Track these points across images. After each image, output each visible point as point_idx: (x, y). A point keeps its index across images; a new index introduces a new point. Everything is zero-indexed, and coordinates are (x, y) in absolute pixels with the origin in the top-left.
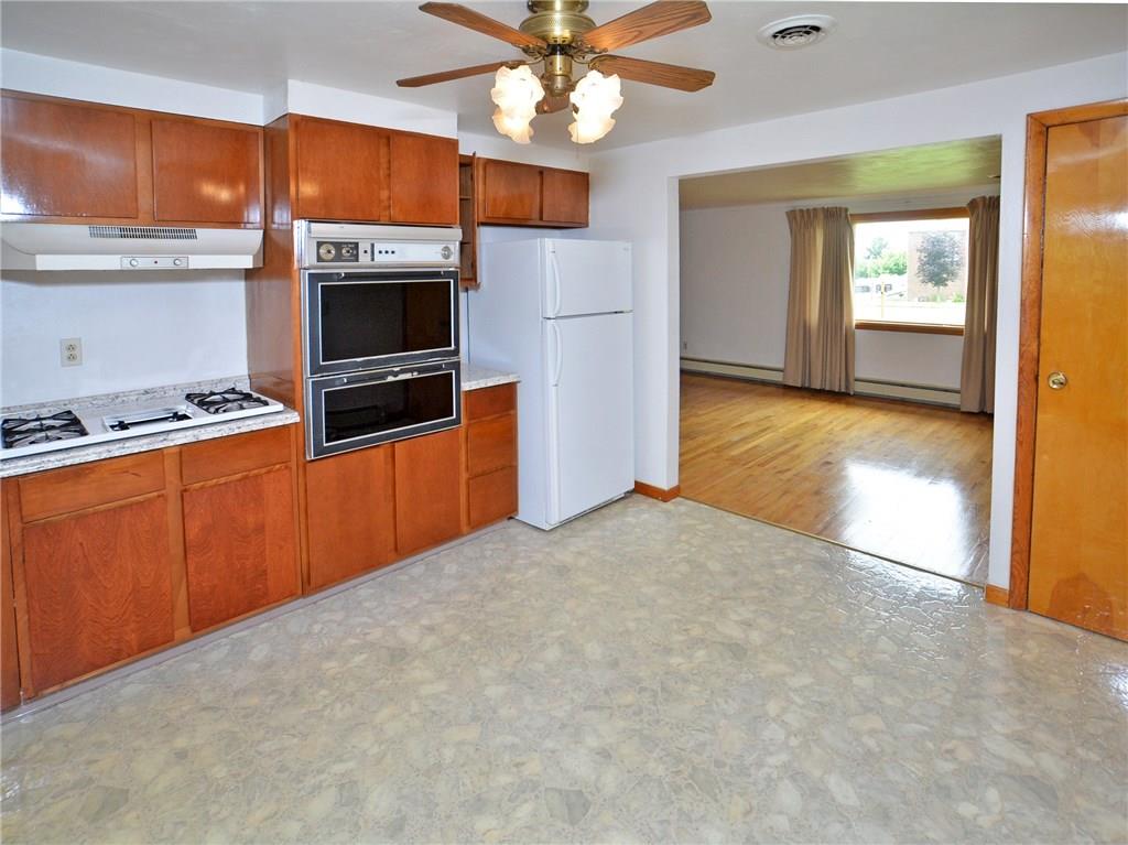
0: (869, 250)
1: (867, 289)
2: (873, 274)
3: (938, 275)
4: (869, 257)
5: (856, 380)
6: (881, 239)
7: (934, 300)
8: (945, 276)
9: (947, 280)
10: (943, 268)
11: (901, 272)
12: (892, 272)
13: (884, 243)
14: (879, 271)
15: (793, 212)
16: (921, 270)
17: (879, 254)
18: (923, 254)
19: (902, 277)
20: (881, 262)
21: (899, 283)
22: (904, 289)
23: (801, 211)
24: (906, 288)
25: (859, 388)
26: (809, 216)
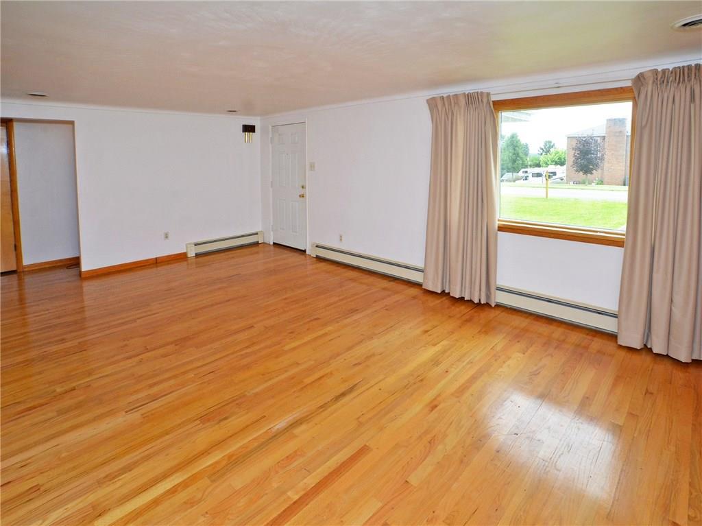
0: (542, 149)
1: (539, 175)
2: (544, 165)
3: (586, 166)
4: (541, 154)
5: (498, 289)
6: (550, 142)
7: (584, 183)
8: (591, 167)
9: (592, 169)
10: (590, 161)
11: (562, 164)
12: (556, 163)
13: (552, 144)
14: (548, 163)
15: (434, 99)
16: (575, 163)
17: (548, 151)
18: (577, 152)
19: (562, 167)
20: (549, 157)
21: (561, 171)
22: (564, 175)
23: (442, 98)
24: (565, 175)
25: (502, 298)
26: (450, 104)
